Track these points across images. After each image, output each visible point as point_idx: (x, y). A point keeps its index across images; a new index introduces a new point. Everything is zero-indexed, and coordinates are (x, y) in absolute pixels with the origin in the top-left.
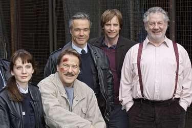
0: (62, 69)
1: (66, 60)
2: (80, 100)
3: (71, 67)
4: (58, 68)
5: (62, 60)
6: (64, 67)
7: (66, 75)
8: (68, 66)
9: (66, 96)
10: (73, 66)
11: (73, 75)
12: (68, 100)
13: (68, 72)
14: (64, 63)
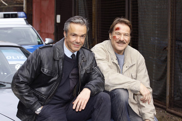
0: (114, 37)
1: (118, 29)
2: (130, 66)
3: (122, 35)
4: (110, 36)
5: (114, 29)
6: (116, 35)
7: (118, 43)
8: (120, 34)
9: (116, 62)
10: (125, 35)
11: (125, 43)
12: (118, 66)
13: (120, 40)
14: (117, 31)
